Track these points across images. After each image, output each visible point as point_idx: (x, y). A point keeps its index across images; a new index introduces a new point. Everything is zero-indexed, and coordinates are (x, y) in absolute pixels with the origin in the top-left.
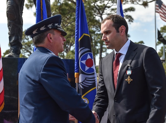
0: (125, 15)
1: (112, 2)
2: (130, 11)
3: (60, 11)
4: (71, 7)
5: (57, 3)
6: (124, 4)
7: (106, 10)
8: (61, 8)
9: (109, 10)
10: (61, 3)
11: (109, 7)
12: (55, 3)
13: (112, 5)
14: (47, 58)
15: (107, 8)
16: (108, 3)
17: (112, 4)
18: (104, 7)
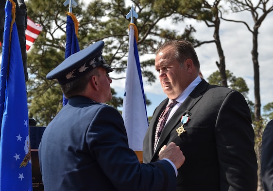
0: (143, 71)
1: (123, 52)
2: (150, 66)
3: (43, 63)
4: (60, 57)
5: (37, 49)
6: (142, 54)
7: (114, 62)
8: (43, 58)
9: (119, 63)
10: (45, 50)
11: (119, 59)
12: (35, 50)
13: (124, 56)
14: (99, 109)
15: (115, 60)
16: (117, 53)
17: (123, 54)
18: (110, 58)
